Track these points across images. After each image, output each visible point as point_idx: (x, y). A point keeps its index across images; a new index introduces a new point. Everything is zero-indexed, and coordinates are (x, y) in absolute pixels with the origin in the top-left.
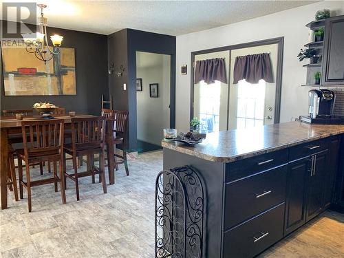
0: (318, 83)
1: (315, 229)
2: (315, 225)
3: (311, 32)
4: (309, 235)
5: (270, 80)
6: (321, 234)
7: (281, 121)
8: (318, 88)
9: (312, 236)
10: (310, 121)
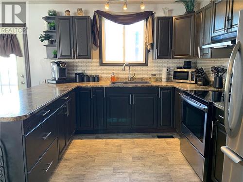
0: (56, 57)
1: (71, 148)
2: (70, 146)
3: (46, 23)
4: (69, 154)
5: (20, 55)
6: (75, 150)
7: (32, 86)
8: (56, 61)
9: (71, 153)
10: (55, 82)
